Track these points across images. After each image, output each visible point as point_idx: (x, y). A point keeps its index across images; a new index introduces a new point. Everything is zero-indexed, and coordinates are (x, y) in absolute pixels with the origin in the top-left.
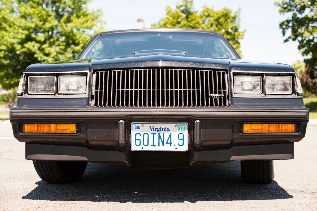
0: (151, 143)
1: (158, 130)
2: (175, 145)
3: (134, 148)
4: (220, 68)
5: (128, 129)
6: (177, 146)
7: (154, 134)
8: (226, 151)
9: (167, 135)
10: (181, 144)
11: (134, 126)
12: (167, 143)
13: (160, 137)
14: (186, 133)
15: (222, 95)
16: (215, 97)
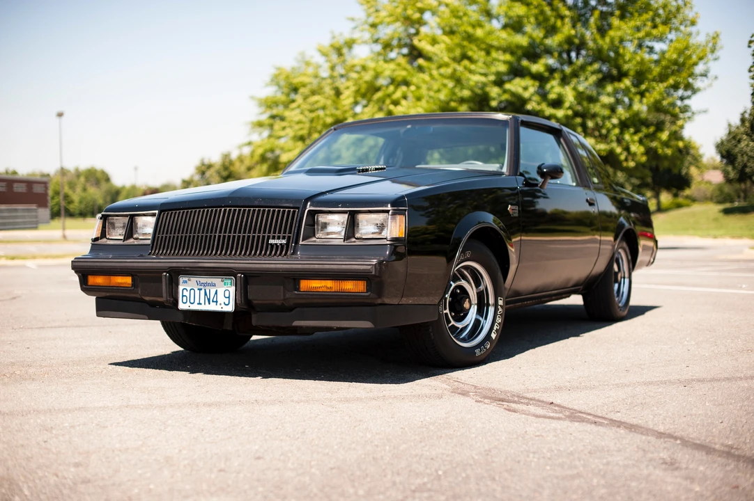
0: (197, 301)
1: (205, 285)
2: (220, 304)
3: (182, 306)
4: (291, 205)
5: (174, 284)
6: (223, 305)
7: (200, 290)
8: (288, 314)
9: (213, 291)
10: (227, 303)
11: (182, 279)
12: (213, 301)
13: (206, 294)
14: (232, 289)
15: (284, 242)
16: (276, 244)
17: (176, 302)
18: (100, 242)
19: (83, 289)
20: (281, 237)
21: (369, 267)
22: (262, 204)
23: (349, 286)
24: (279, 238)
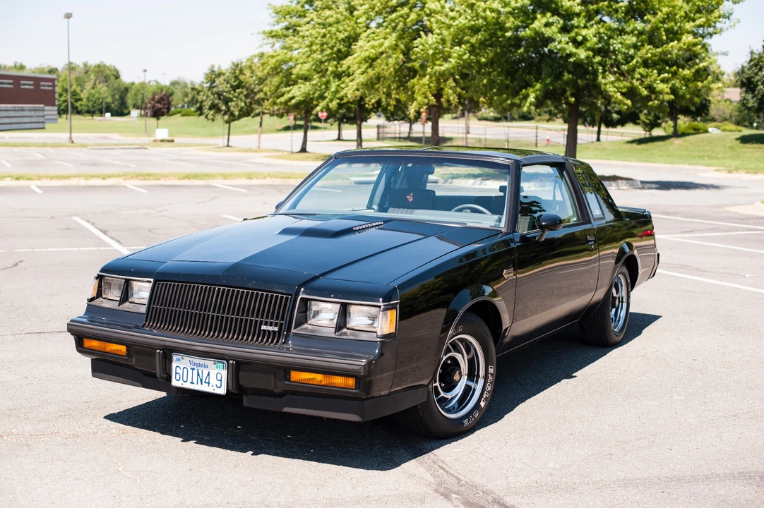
0: (190, 380)
1: (197, 365)
2: (213, 386)
3: (174, 382)
4: (284, 292)
5: (167, 361)
6: (215, 387)
7: (193, 369)
8: (278, 399)
9: (205, 372)
10: (219, 385)
11: (175, 357)
12: (205, 382)
13: (198, 374)
14: (224, 373)
15: (276, 329)
16: (269, 331)
17: (169, 378)
18: (96, 302)
19: (79, 351)
20: (274, 324)
21: (358, 367)
22: (255, 287)
23: (338, 381)
24: (271, 325)
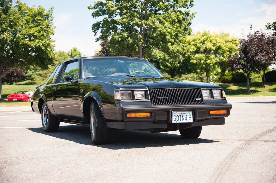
0: (179, 120)
1: (182, 114)
3: (174, 122)
8: (203, 122)
9: (185, 115)
10: (190, 119)
11: (173, 112)
12: (185, 119)
13: (182, 117)
15: (200, 99)
16: (198, 100)
